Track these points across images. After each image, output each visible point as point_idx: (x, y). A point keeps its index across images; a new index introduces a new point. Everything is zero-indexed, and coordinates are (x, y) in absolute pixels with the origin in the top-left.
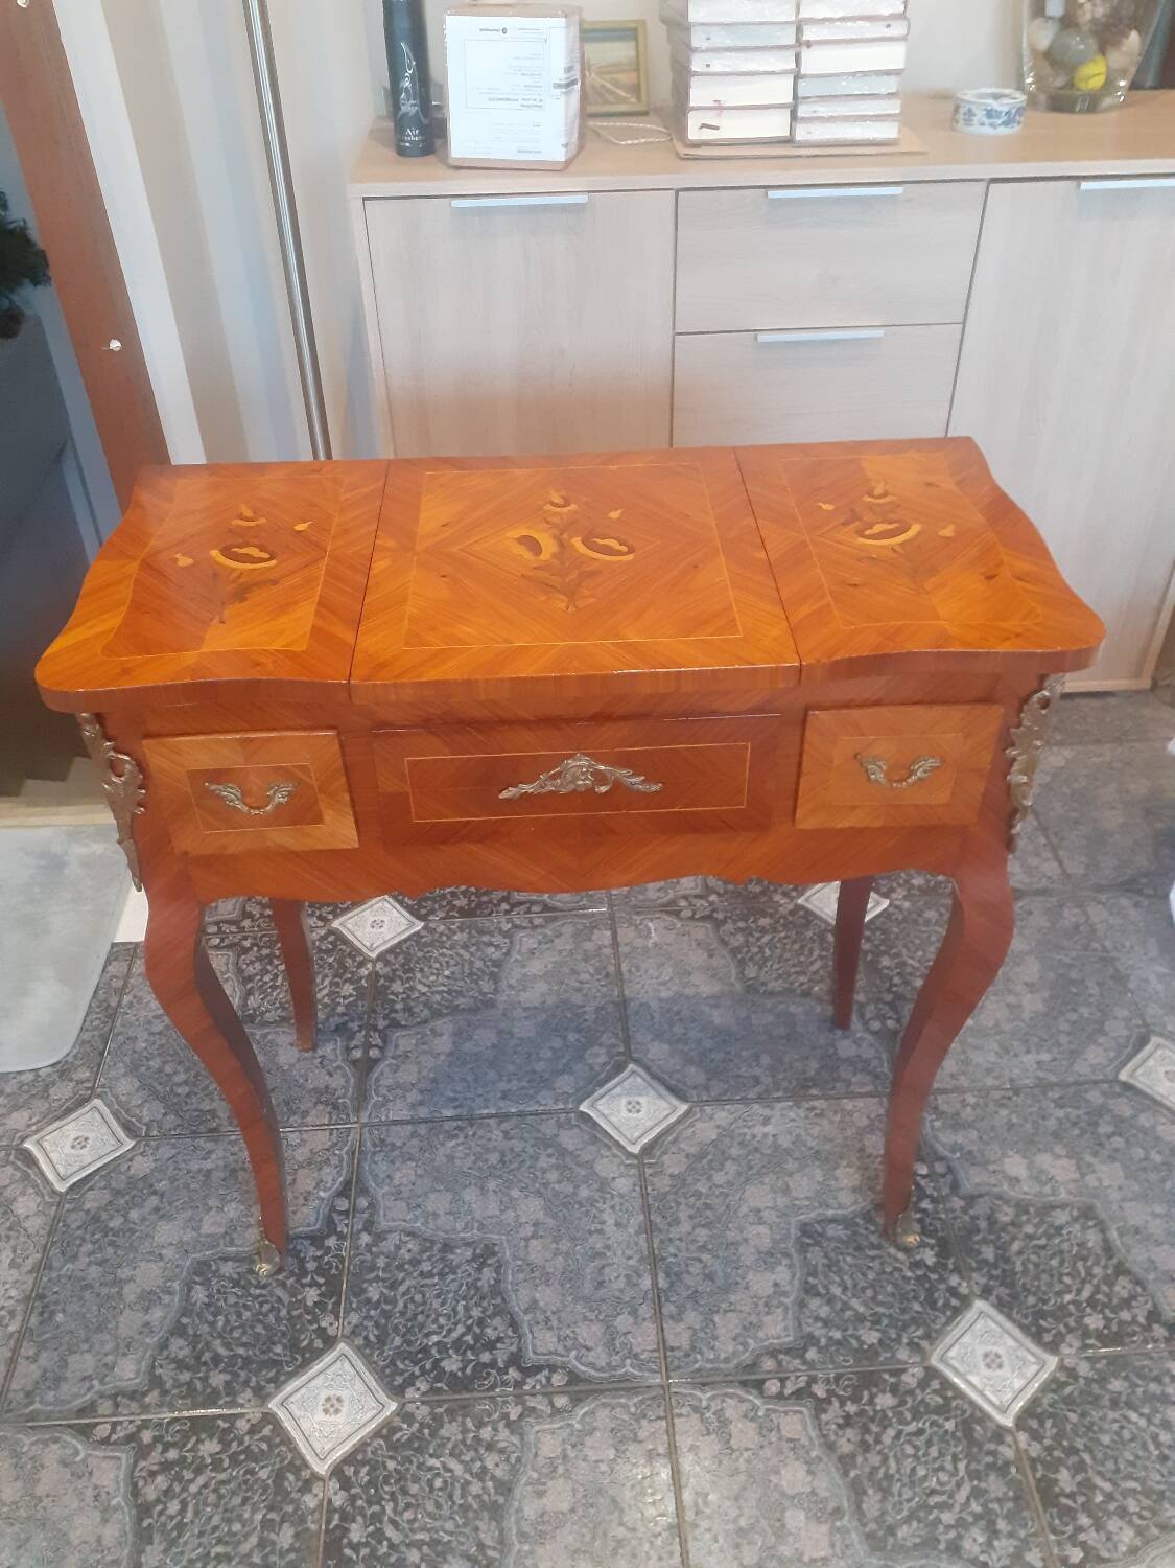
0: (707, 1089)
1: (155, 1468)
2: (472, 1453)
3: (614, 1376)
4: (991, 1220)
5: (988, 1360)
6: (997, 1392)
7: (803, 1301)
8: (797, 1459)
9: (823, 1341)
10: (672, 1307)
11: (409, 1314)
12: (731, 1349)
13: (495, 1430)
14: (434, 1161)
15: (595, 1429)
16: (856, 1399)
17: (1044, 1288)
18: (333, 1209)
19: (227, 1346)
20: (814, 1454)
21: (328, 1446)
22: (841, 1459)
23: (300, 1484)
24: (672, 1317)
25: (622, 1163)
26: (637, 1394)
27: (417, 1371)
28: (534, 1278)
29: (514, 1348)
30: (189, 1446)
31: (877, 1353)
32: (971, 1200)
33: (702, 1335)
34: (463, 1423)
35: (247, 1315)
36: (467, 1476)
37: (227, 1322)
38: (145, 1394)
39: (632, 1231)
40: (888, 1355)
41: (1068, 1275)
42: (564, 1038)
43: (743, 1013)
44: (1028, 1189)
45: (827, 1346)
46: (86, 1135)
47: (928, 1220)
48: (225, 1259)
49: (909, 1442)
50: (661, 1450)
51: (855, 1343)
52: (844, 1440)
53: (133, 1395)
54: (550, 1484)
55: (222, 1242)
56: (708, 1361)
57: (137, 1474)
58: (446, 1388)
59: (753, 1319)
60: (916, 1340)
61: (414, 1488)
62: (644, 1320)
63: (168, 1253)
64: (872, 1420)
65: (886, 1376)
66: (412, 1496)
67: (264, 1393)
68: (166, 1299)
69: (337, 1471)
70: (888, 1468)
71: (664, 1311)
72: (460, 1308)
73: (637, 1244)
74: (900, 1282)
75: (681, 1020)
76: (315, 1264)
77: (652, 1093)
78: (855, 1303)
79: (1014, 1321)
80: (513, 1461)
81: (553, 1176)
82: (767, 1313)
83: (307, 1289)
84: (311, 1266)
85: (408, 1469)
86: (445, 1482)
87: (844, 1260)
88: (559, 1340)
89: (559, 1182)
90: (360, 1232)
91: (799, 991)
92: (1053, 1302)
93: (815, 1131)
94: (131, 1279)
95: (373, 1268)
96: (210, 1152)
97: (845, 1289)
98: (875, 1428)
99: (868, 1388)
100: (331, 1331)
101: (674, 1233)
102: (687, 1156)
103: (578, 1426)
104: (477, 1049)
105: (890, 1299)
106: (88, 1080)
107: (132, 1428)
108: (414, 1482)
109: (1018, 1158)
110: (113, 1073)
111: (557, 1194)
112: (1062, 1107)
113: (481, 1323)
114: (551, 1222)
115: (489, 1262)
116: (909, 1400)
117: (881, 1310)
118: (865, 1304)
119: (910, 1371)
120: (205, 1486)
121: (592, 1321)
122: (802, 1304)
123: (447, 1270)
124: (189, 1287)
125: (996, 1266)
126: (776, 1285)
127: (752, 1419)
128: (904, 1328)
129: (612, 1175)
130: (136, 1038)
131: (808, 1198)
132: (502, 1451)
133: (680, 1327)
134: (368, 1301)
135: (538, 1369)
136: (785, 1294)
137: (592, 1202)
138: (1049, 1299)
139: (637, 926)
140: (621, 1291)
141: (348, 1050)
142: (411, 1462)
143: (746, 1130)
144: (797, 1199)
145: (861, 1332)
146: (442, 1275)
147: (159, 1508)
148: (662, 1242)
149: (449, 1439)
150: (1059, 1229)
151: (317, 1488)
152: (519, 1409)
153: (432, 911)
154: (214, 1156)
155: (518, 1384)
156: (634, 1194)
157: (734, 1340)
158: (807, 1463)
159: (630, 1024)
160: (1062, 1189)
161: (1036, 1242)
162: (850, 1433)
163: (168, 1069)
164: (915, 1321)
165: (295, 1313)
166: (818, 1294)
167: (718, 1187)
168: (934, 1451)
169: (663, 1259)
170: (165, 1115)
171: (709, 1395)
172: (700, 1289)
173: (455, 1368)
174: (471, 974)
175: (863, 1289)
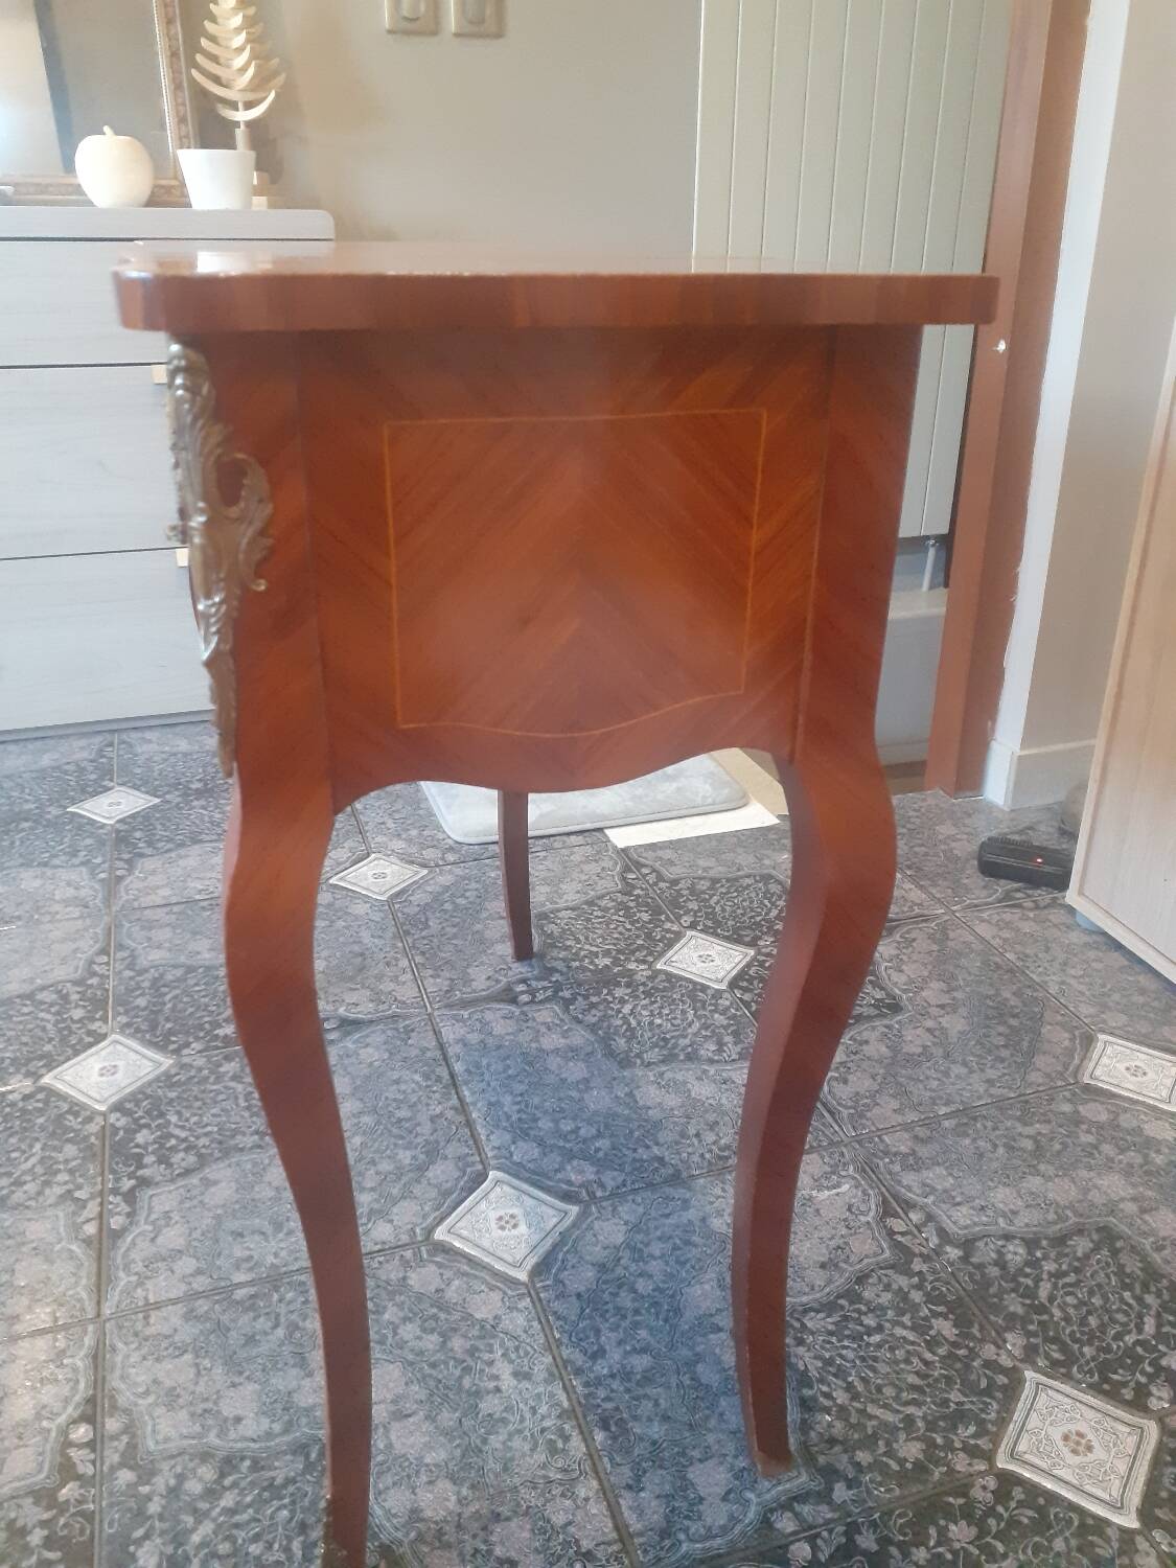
0: (562, 1295)
1: (64, 992)
2: (42, 1172)
3: (117, 1269)
7: (213, 1456)
9: (145, 1490)
10: (205, 1308)
11: (204, 1095)
12: (141, 1379)
13: (65, 1183)
15: (52, 1263)
16: (49, 1542)
19: (174, 998)
21: (68, 1078)
23: (34, 1070)
24: (192, 1310)
25: (416, 1226)
26: (91, 1294)
27: (139, 1115)
29: (159, 1178)
30: (81, 1003)
33: (164, 1345)
34: (76, 1159)
36: (17, 1174)
38: (132, 969)
42: (598, 1137)
45: (136, 1495)
46: (388, 875)
50: (15, 1326)
51: (139, 1533)
53: (132, 964)
56: (126, 1358)
57: (61, 985)
58: (117, 1138)
59: (185, 1399)
61: (13, 1140)
62: (189, 1284)
69: (42, 1089)
71: (201, 1301)
72: (209, 1129)
73: (296, 1259)
75: (675, 1248)
77: (536, 1238)
78: (207, 1528)
80: (28, 1203)
81: (386, 1166)
82: (193, 1415)
85: (34, 1132)
86: (15, 1159)
87: (285, 1506)
88: (166, 1213)
89: (379, 1174)
93: (520, 1444)
96: (380, 937)
97: (231, 1512)
99: (66, 1558)
100: (186, 1051)
102: (440, 1291)
103: (58, 1248)
104: (554, 1068)
106: (445, 861)
107: (101, 972)
108: (20, 1139)
111: (361, 1175)
113: (191, 1147)
115: (265, 1137)
118: (203, 1544)
120: (43, 1020)
122: (205, 1456)
123: (253, 1109)
127: (38, 1415)
129: (396, 1219)
131: (390, 1446)
132: (40, 1193)
133: (176, 1321)
134: (218, 1065)
135: (132, 1202)
139: (833, 1173)
140: (230, 1255)
141: (523, 981)
142: (41, 1132)
143: (499, 1352)
145: (158, 1541)
146: (247, 1106)
147: (28, 1003)
149: (60, 1152)
151: (28, 1081)
152: (86, 1197)
153: (748, 990)
154: (376, 940)
155: (115, 1190)
157: (155, 1381)
159: (646, 1195)
166: (222, 1475)
167: (393, 1329)
170: (419, 905)
171: (80, 1364)
172: (233, 1333)
173: (139, 1140)
174: (665, 1039)
175: (231, 1538)
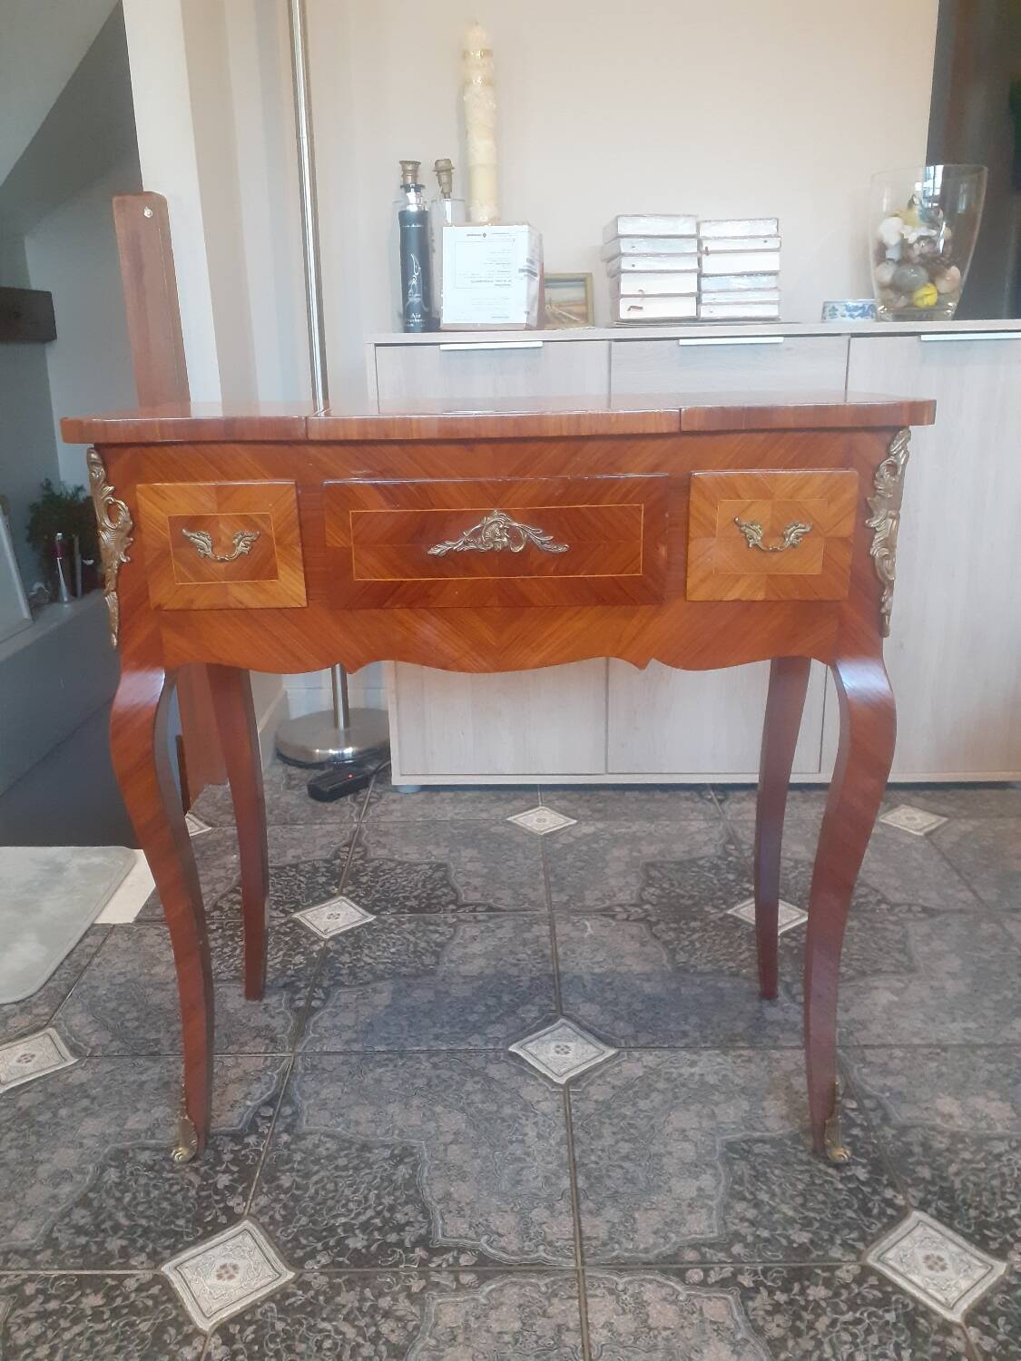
0: (635, 1038)
1: (31, 1316)
2: (367, 1319)
3: (526, 1259)
4: (926, 1146)
5: (930, 1263)
6: (940, 1290)
7: (729, 1203)
8: (721, 1340)
9: (750, 1239)
10: (591, 1204)
11: (319, 1198)
12: (651, 1241)
13: (395, 1300)
14: (362, 1082)
15: (502, 1304)
16: (786, 1289)
17: (986, 1203)
18: (257, 1114)
19: (130, 1217)
20: (739, 1336)
21: (216, 1307)
22: (769, 1342)
23: (179, 1337)
24: (591, 1212)
25: (548, 1090)
26: (549, 1275)
27: (319, 1246)
28: (451, 1176)
29: (423, 1231)
30: (72, 1298)
31: (808, 1251)
32: (904, 1130)
33: (621, 1228)
34: (362, 1292)
35: (155, 1193)
36: (360, 1340)
37: (134, 1198)
38: (37, 1253)
39: (553, 1142)
40: (821, 1253)
41: (1012, 1193)
42: (499, 998)
43: (674, 986)
44: (962, 1124)
45: (754, 1244)
46: (33, 1053)
47: (858, 1145)
48: (145, 1148)
49: (846, 1330)
50: (571, 1325)
51: (784, 1242)
52: (774, 1325)
53: (26, 1253)
54: (449, 1350)
55: (143, 1135)
56: (626, 1250)
57: (11, 1320)
58: (347, 1262)
59: (676, 1216)
60: (850, 1242)
61: (301, 1347)
62: (561, 1213)
63: (88, 1142)
64: (805, 1308)
65: (819, 1271)
66: (298, 1354)
67: (158, 1258)
68: (78, 1177)
69: (222, 1329)
70: (823, 1352)
71: (583, 1207)
72: (372, 1196)
73: (557, 1152)
74: (832, 1192)
76: (232, 1156)
77: (580, 1039)
78: (784, 1208)
79: (956, 1230)
80: (410, 1327)
81: (477, 1098)
82: (690, 1213)
83: (220, 1175)
84: (227, 1157)
85: (298, 1331)
86: (335, 1344)
87: (772, 1172)
88: (470, 1226)
89: (483, 1102)
90: (281, 1132)
91: (727, 973)
92: (997, 1215)
93: (741, 1072)
94: (48, 1161)
95: (289, 1161)
96: (147, 1069)
97: (773, 1195)
98: (807, 1316)
99: (799, 1280)
100: (238, 1210)
101: (597, 1145)
102: (613, 1087)
103: (483, 1301)
104: (413, 1004)
105: (822, 1206)
106: (46, 1014)
107: (18, 1281)
108: (301, 1341)
109: (949, 1099)
110: (71, 1010)
111: (480, 1111)
112: (990, 1062)
113: (392, 1209)
114: (472, 1133)
115: (406, 1160)
116: (845, 1294)
117: (812, 1215)
118: (795, 1210)
119: (845, 1268)
120: (80, 1334)
121: (506, 1212)
123: (363, 1165)
124: (103, 1169)
125: (933, 1183)
126: (700, 1189)
127: (674, 1302)
128: (837, 1231)
129: (536, 1099)
130: (98, 987)
131: (734, 1123)
132: (399, 1319)
133: (598, 1221)
134: (279, 1187)
135: (445, 1250)
136: (710, 1197)
137: (515, 1118)
138: (992, 1213)
139: (574, 923)
140: (540, 1189)
141: (292, 1001)
142: (301, 1324)
143: (673, 1070)
144: (723, 1123)
145: (791, 1232)
146: (356, 1169)
147: (27, 1351)
148: (583, 1151)
149: (344, 1306)
150: (998, 1157)
151: (197, 1342)
152: (423, 1283)
153: (385, 909)
154: (150, 1072)
155: (423, 1263)
156: (557, 1114)
157: (655, 1233)
158: (731, 1344)
159: (562, 990)
160: (998, 1125)
161: (974, 1165)
162: (779, 1319)
163: (122, 1009)
164: (849, 1225)
165: (204, 1193)
166: (744, 1199)
167: (641, 1111)
168: (874, 1340)
169: (583, 1165)
170: (111, 1041)
171: (626, 1279)
172: (621, 1190)
173: (359, 1245)
174: (414, 952)
175: (792, 1197)
